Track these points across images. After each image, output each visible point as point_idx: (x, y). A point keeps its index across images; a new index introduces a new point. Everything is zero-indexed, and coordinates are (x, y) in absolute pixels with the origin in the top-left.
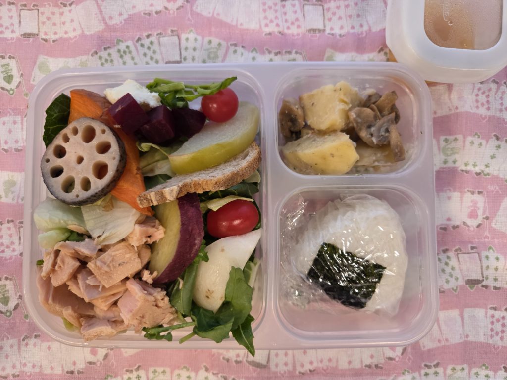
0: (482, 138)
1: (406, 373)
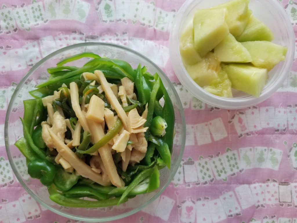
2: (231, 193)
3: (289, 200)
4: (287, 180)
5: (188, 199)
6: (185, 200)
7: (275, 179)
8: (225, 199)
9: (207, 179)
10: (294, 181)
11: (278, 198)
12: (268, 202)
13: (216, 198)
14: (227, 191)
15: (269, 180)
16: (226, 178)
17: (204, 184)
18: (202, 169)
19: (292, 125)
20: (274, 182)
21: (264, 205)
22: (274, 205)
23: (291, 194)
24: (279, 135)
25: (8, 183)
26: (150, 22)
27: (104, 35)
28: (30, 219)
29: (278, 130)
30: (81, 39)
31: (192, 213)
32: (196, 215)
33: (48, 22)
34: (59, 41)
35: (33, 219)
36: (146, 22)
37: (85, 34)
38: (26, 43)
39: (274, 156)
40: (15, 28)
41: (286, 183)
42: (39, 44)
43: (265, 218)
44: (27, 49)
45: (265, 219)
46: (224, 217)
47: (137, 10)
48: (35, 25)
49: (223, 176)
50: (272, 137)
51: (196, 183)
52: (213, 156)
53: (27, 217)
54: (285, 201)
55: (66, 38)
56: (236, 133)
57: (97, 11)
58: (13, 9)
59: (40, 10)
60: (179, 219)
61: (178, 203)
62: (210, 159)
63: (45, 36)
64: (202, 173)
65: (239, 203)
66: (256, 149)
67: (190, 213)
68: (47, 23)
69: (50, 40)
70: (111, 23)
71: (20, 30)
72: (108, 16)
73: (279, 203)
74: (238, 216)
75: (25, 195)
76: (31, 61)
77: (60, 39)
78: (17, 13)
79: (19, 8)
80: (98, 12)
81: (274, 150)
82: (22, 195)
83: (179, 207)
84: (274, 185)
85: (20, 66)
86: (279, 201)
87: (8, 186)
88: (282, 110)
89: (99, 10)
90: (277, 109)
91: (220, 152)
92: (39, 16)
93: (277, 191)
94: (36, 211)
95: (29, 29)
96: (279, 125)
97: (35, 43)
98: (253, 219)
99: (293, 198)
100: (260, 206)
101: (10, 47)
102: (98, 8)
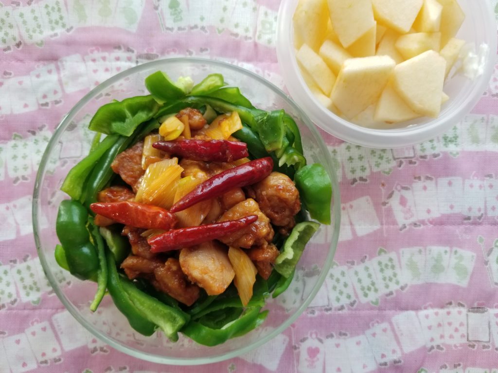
2: (385, 325)
3: (486, 339)
4: (483, 304)
5: (311, 335)
6: (306, 336)
7: (461, 302)
8: (374, 335)
9: (344, 301)
10: (495, 305)
11: (466, 334)
12: (448, 341)
13: (358, 334)
14: (378, 322)
15: (450, 303)
16: (377, 299)
17: (339, 310)
18: (336, 284)
19: (493, 208)
20: (459, 306)
21: (441, 346)
22: (458, 345)
23: (490, 329)
24: (471, 226)
25: (8, 303)
26: (247, 30)
27: (168, 53)
28: (44, 365)
29: (469, 218)
30: (129, 59)
31: (318, 359)
32: (324, 363)
33: (73, 30)
34: (91, 63)
35: (49, 364)
36: (240, 31)
37: (136, 51)
38: (36, 66)
39: (461, 263)
40: (17, 41)
41: (480, 309)
42: (58, 69)
43: (443, 367)
44: (38, 76)
45: (443, 369)
46: (372, 366)
47: (225, 9)
48: (51, 36)
49: (372, 297)
50: (458, 230)
51: (325, 308)
52: (354, 262)
53: (39, 361)
54: (479, 339)
55: (104, 59)
56: (394, 223)
57: (157, 12)
58: (14, 9)
59: (59, 10)
60: (295, 368)
61: (293, 341)
62: (349, 268)
63: (68, 55)
64: (335, 290)
65: (398, 343)
66: (430, 251)
67: (315, 359)
68: (71, 33)
69: (77, 62)
70: (180, 32)
71: (25, 44)
72: (175, 21)
73: (467, 342)
74: (397, 364)
75: (35, 323)
76: (45, 97)
77: (94, 60)
78: (20, 16)
79: (24, 6)
80: (159, 14)
81: (461, 251)
82: (30, 324)
83: (295, 348)
84: (460, 313)
85: (26, 106)
86: (468, 338)
87: (7, 308)
88: (477, 182)
89: (160, 8)
90: (467, 182)
91: (367, 256)
92: (58, 19)
93: (465, 322)
94: (54, 350)
95: (42, 43)
96: (470, 209)
97: (52, 66)
98: (422, 370)
99: (492, 335)
100: (435, 347)
101: (10, 74)
102: (159, 5)
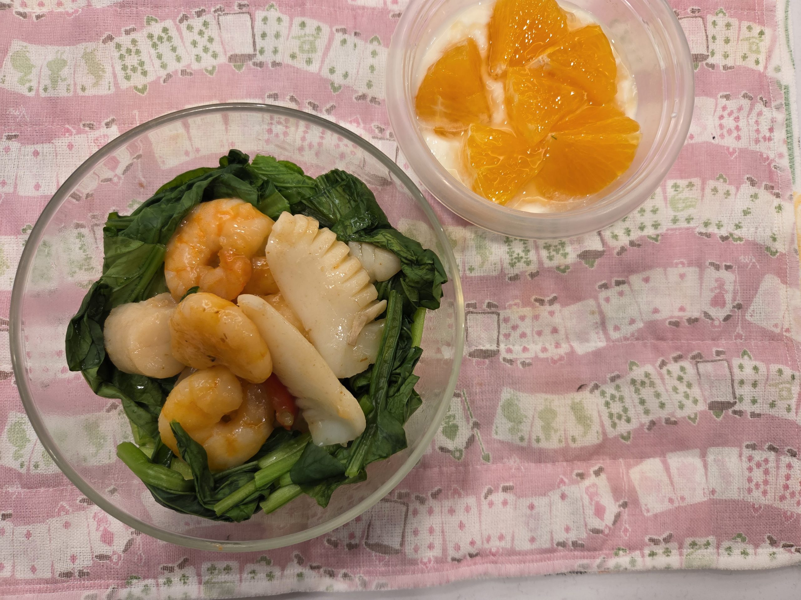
0: (730, 184)
1: (621, 552)
